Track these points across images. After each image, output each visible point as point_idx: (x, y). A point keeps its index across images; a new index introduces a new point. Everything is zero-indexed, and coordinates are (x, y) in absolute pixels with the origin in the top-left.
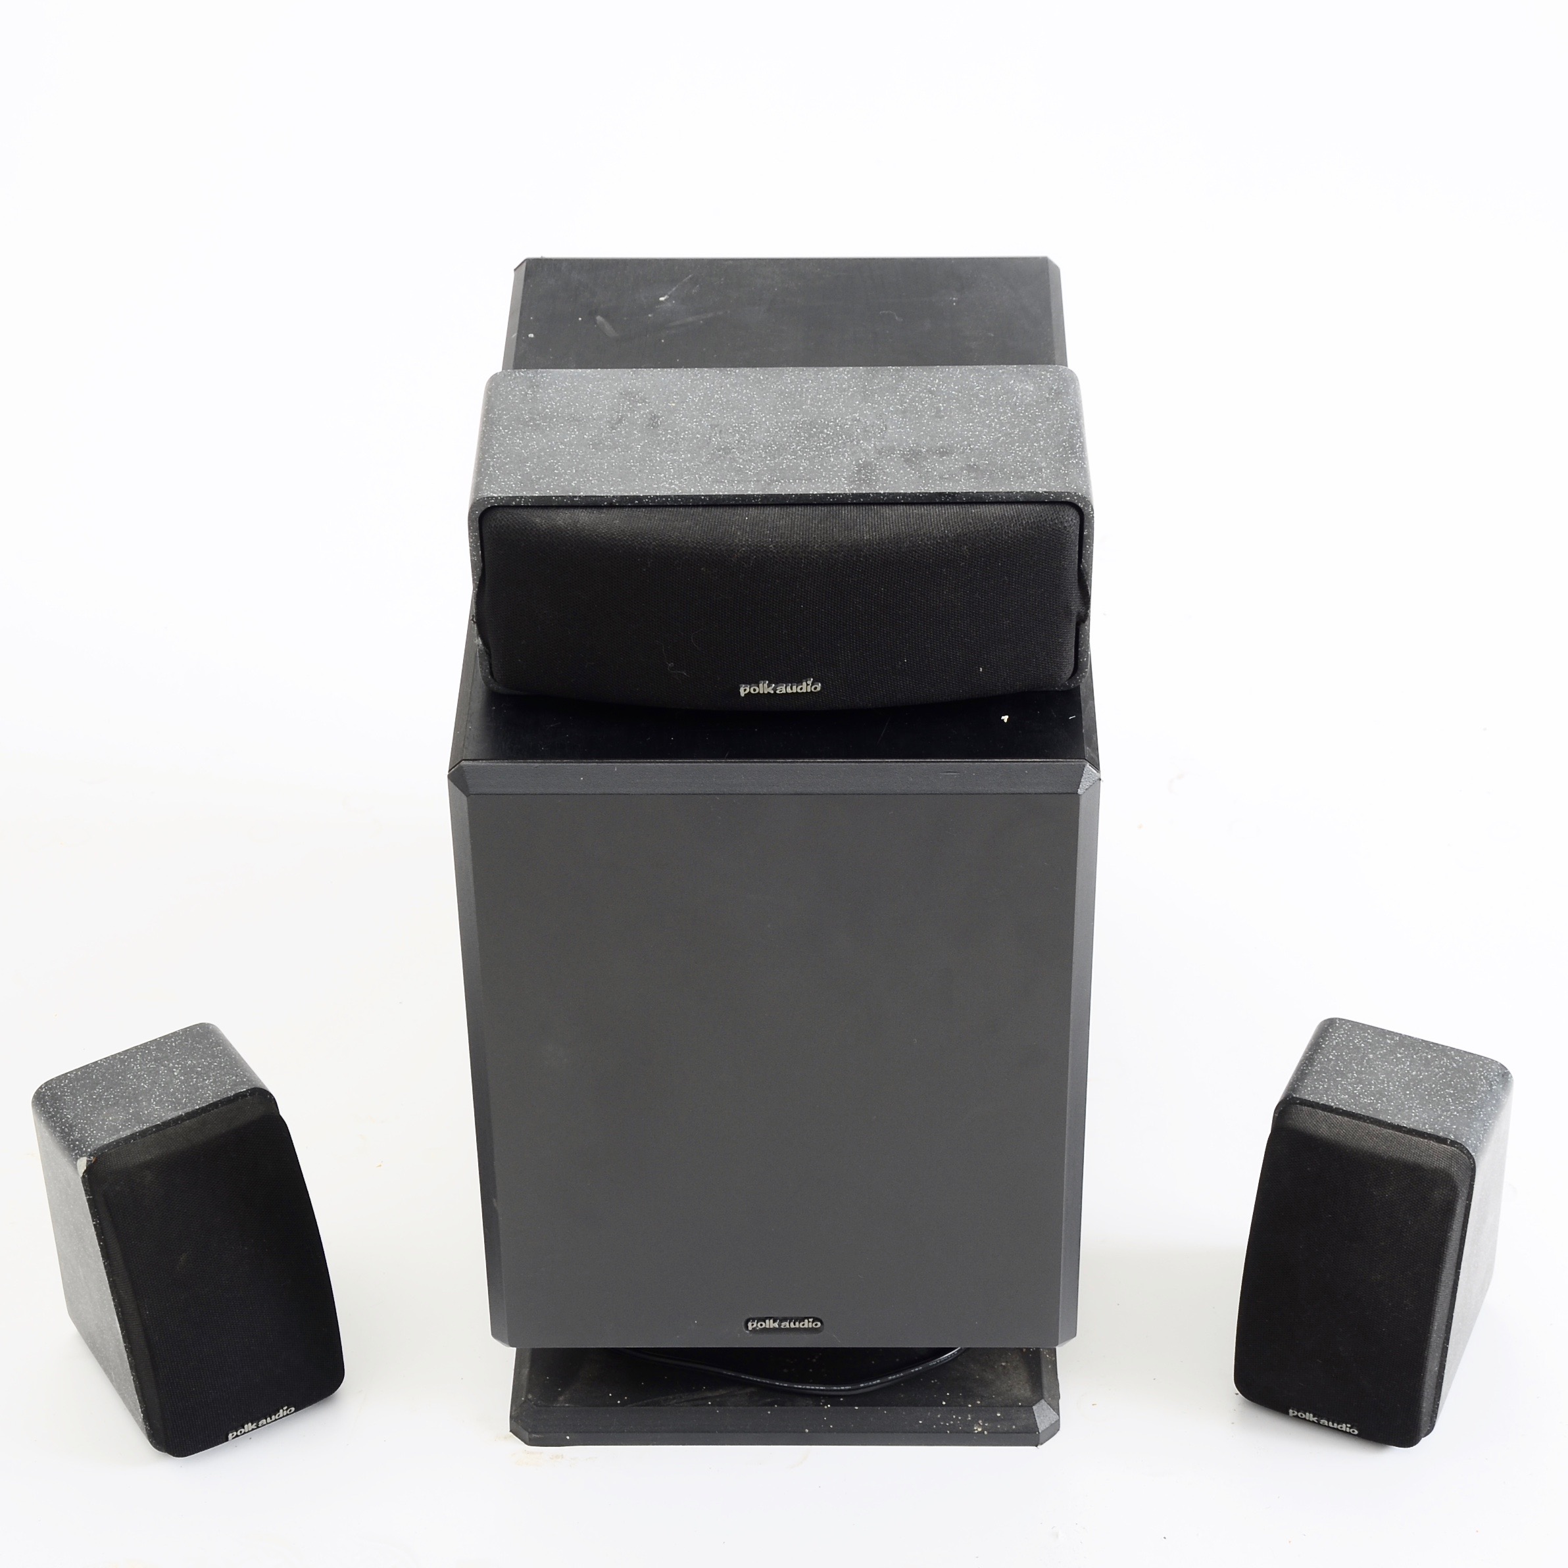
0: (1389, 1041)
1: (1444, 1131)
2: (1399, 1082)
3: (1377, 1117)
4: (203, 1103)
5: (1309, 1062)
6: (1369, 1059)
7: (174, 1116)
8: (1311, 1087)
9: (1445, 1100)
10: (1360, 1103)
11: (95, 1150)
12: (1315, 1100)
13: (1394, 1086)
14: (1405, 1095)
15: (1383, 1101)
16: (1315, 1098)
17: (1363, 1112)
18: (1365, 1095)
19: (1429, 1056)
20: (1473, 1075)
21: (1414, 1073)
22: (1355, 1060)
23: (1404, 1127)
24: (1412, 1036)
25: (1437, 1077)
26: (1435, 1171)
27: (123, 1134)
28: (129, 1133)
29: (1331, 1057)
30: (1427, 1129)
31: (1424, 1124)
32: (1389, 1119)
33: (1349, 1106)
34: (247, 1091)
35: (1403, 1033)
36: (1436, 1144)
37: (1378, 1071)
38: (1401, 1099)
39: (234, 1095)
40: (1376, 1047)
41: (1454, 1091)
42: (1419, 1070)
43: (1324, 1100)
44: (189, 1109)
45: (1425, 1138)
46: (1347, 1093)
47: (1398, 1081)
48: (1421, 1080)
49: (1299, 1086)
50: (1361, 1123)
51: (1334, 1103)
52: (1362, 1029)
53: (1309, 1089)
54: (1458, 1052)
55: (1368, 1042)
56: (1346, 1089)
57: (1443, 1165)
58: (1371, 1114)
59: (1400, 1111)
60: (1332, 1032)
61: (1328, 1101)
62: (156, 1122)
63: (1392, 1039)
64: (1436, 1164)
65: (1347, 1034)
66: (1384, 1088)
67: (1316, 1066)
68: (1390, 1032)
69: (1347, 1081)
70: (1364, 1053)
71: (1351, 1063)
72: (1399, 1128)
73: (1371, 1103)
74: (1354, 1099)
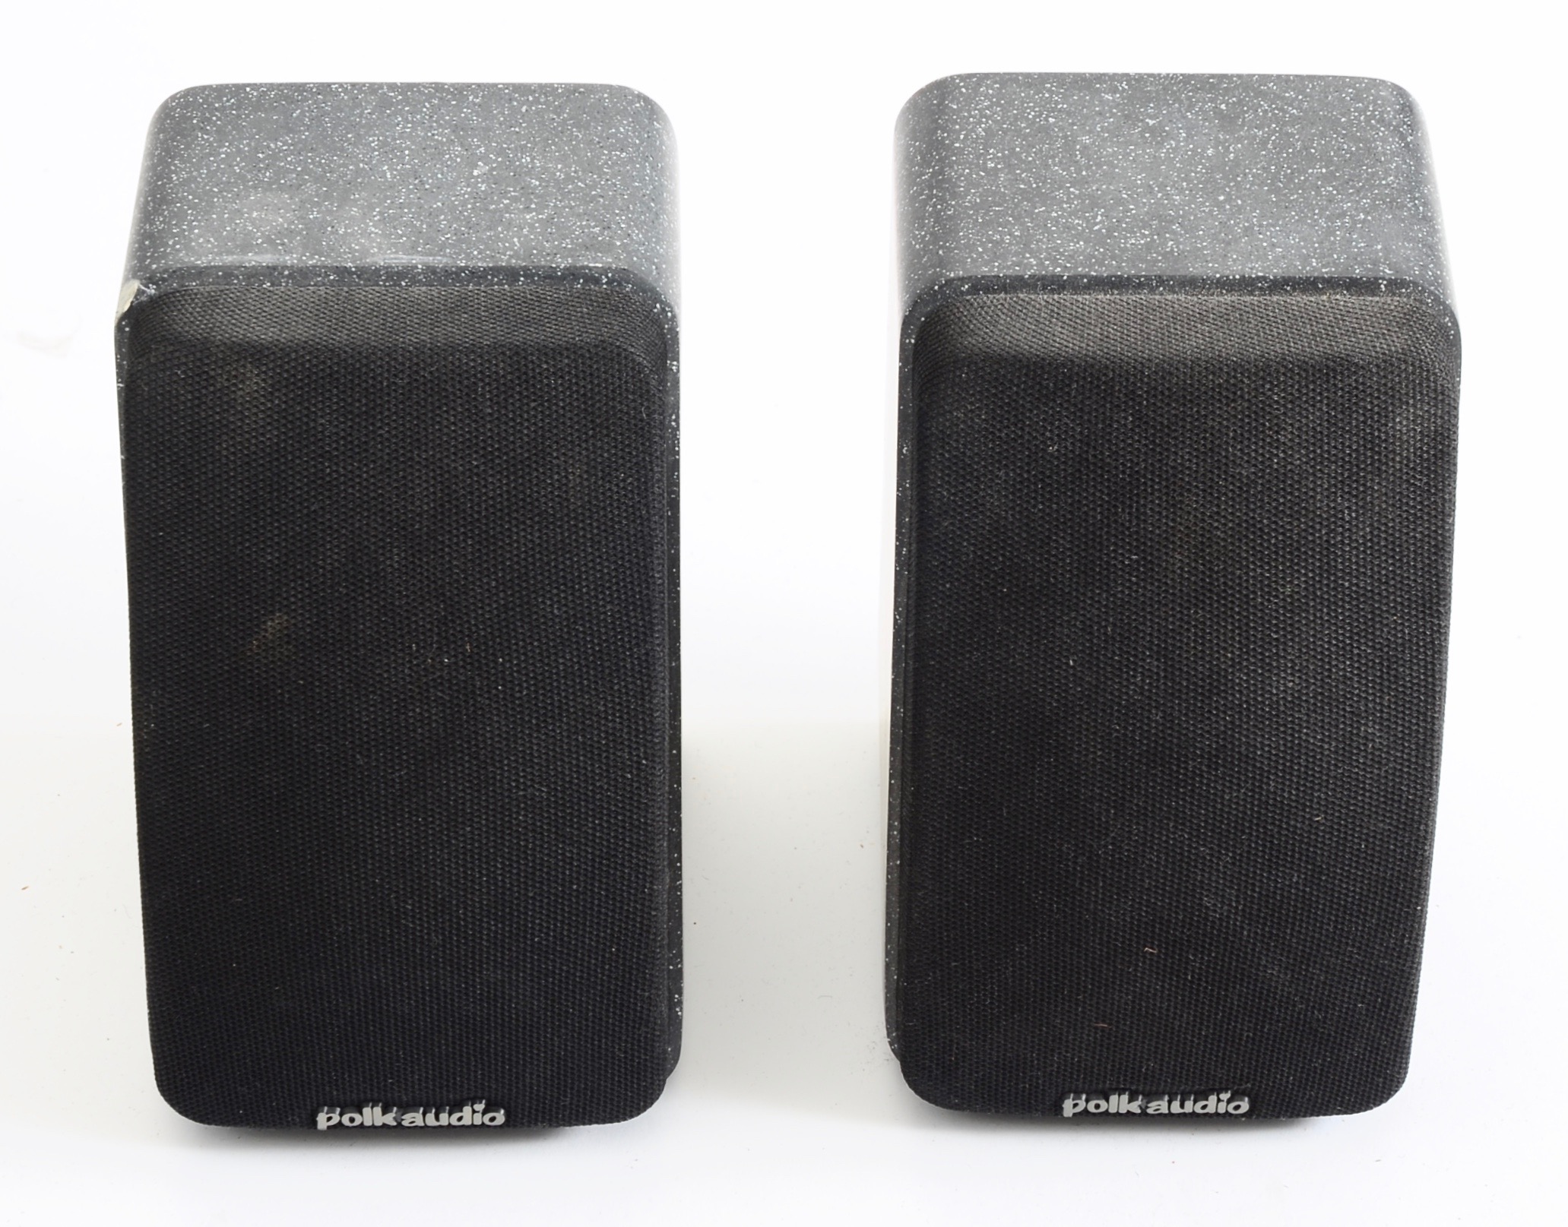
0: (1109, 97)
1: (1361, 264)
2: (1187, 179)
3: (1182, 272)
4: (483, 260)
5: (940, 189)
6: (1085, 147)
7: (393, 263)
8: (983, 245)
9: (1319, 193)
10: (1124, 250)
11: (165, 271)
12: (1010, 272)
13: (1181, 191)
14: (1220, 205)
15: (1174, 232)
16: (1009, 268)
17: (1142, 269)
18: (1124, 229)
19: (1223, 107)
20: (1350, 120)
21: (1210, 152)
22: (1053, 157)
23: (1258, 278)
24: (1156, 71)
25: (1269, 146)
26: (1388, 364)
27: (252, 259)
28: (267, 259)
29: (991, 165)
30: (1315, 269)
31: (1306, 259)
32: (1213, 269)
33: (1102, 264)
34: (605, 271)
35: (1132, 70)
36: (1354, 299)
37: (1123, 169)
38: (1215, 218)
39: (566, 268)
40: (1086, 117)
41: (1327, 167)
42: (1218, 142)
43: (1031, 266)
44: (439, 261)
45: (1321, 292)
46: (1079, 236)
47: (1183, 180)
48: (1236, 163)
49: (949, 250)
50: (1143, 296)
51: (1060, 265)
52: (1029, 86)
53: (980, 250)
54: (1283, 80)
55: (1060, 111)
56: (1068, 228)
57: (1397, 342)
58: (1162, 267)
59: (1228, 243)
60: (960, 110)
61: (1041, 264)
62: (345, 260)
63: (1114, 91)
64: (1381, 345)
65: (998, 104)
66: (1158, 203)
67: (967, 192)
68: (1100, 78)
69: (1064, 210)
70: (1065, 137)
71: (1047, 166)
72: (1247, 284)
73: (1146, 243)
74: (1103, 244)
